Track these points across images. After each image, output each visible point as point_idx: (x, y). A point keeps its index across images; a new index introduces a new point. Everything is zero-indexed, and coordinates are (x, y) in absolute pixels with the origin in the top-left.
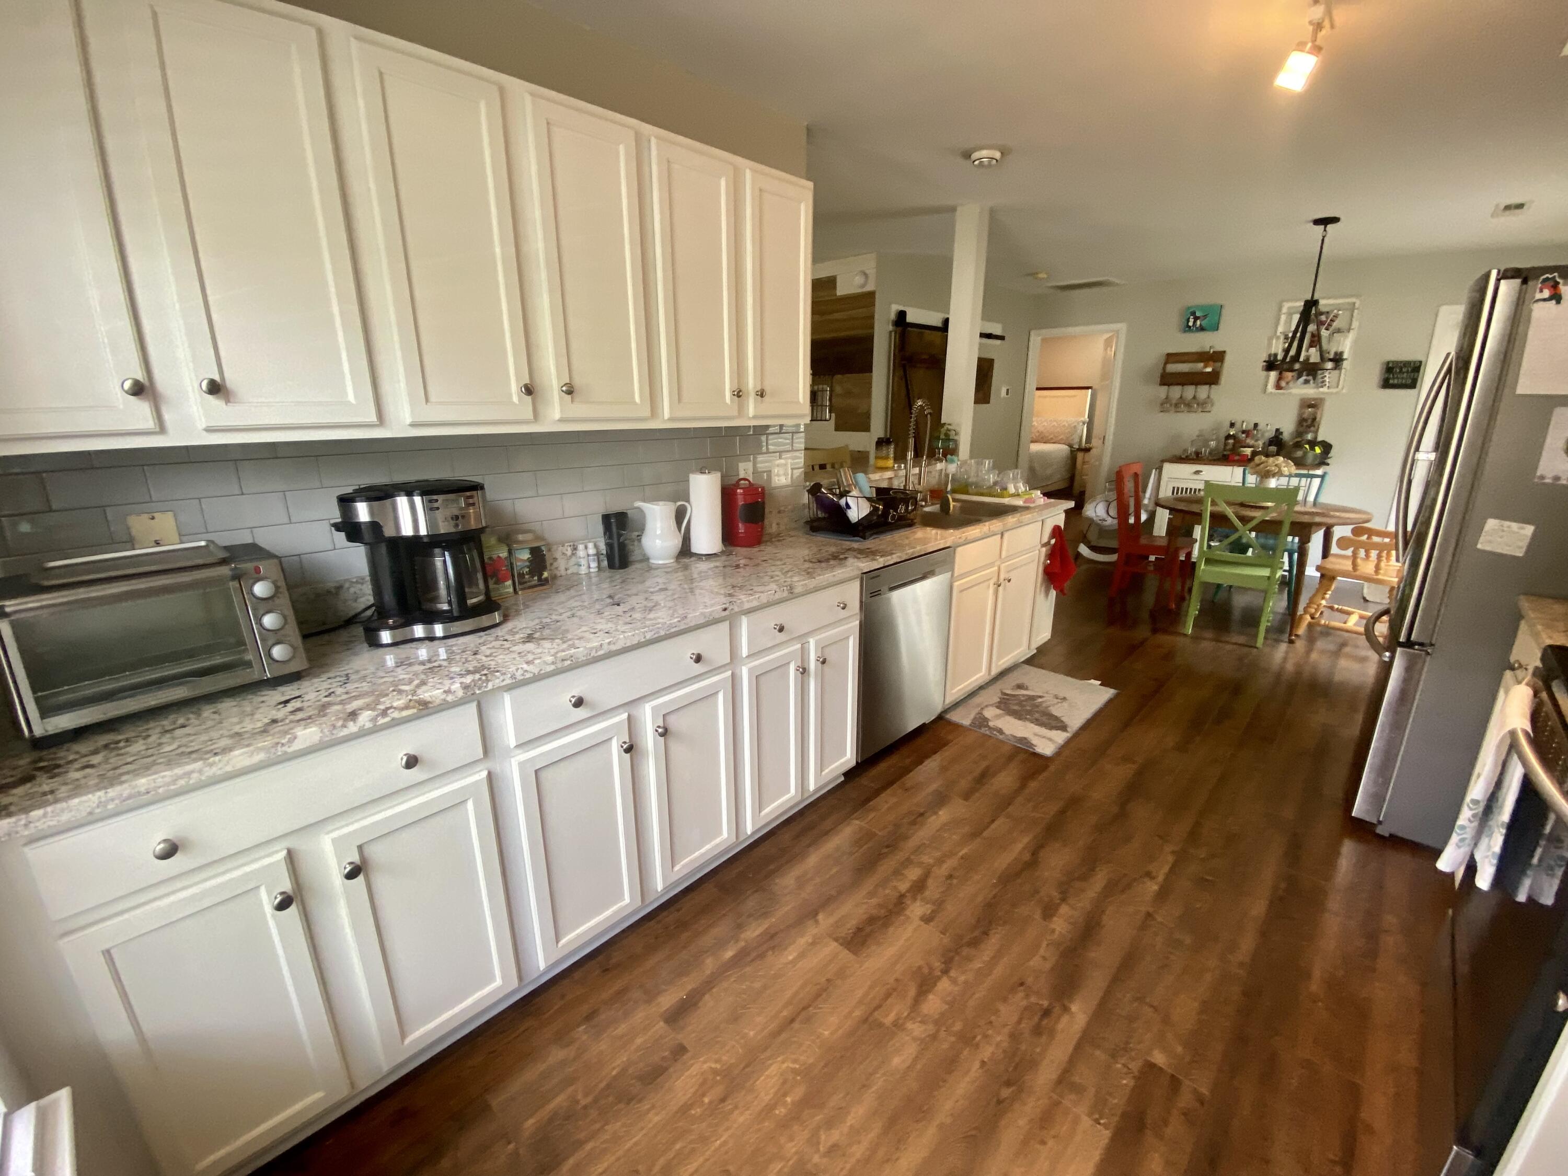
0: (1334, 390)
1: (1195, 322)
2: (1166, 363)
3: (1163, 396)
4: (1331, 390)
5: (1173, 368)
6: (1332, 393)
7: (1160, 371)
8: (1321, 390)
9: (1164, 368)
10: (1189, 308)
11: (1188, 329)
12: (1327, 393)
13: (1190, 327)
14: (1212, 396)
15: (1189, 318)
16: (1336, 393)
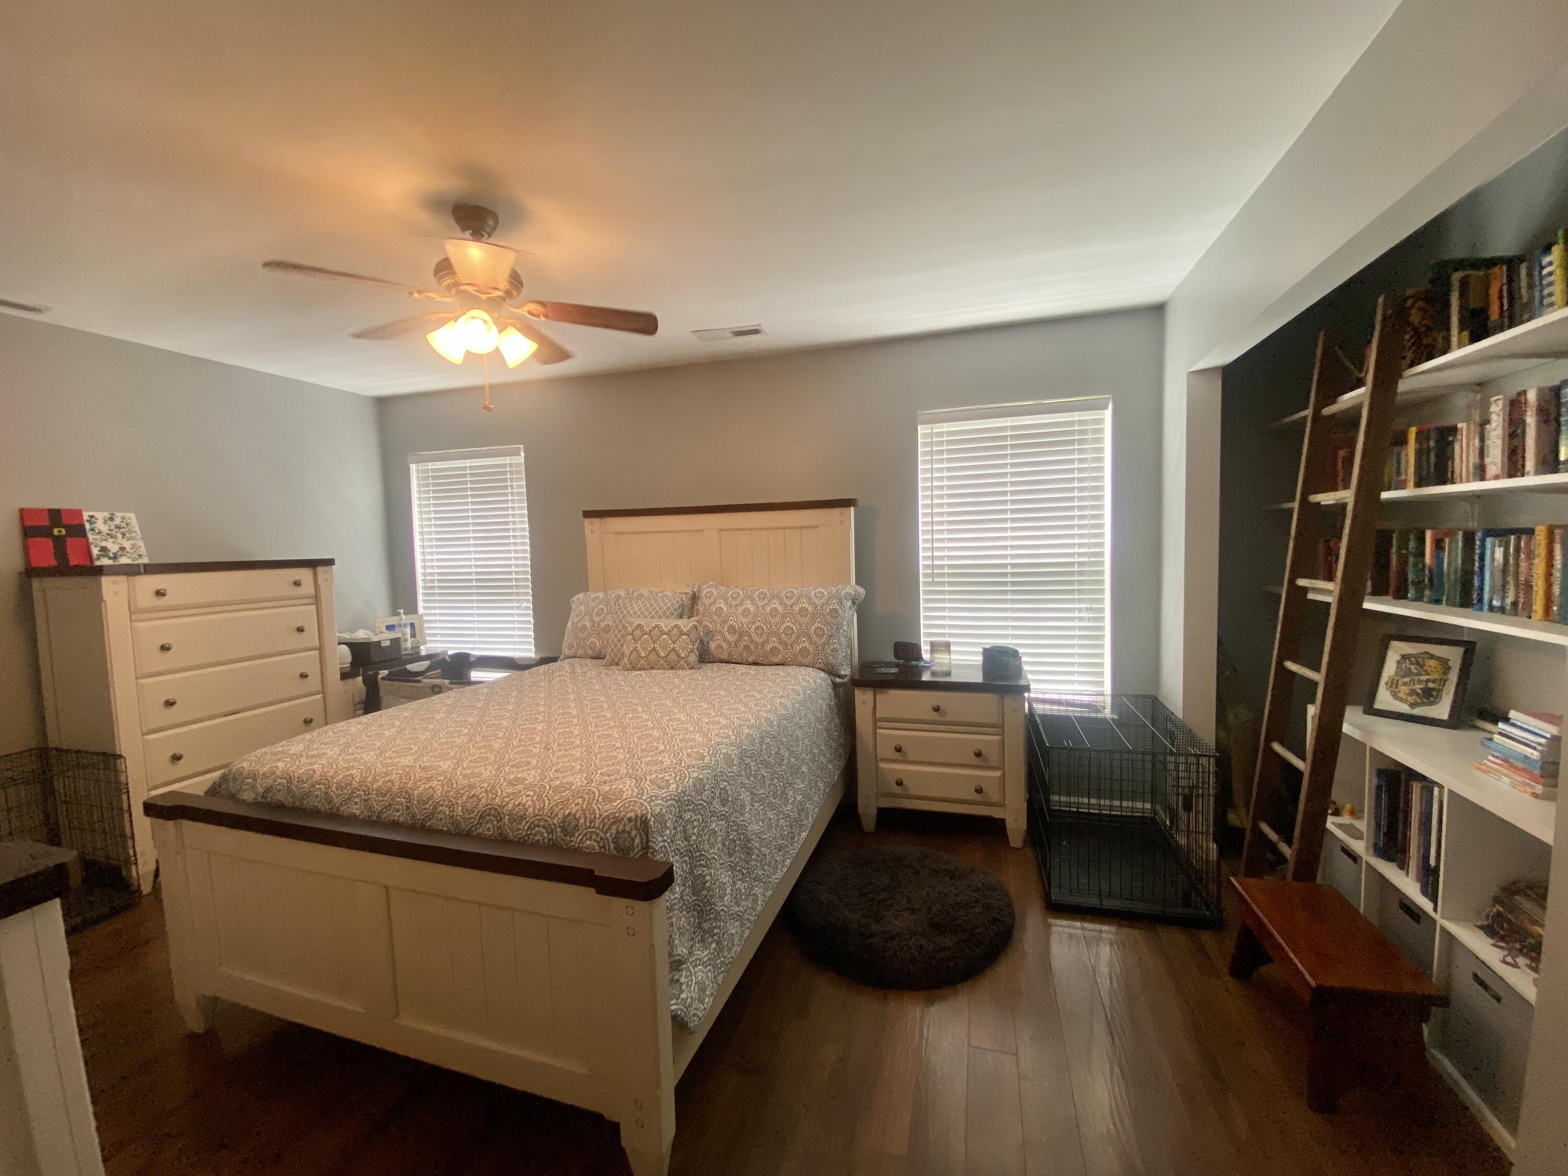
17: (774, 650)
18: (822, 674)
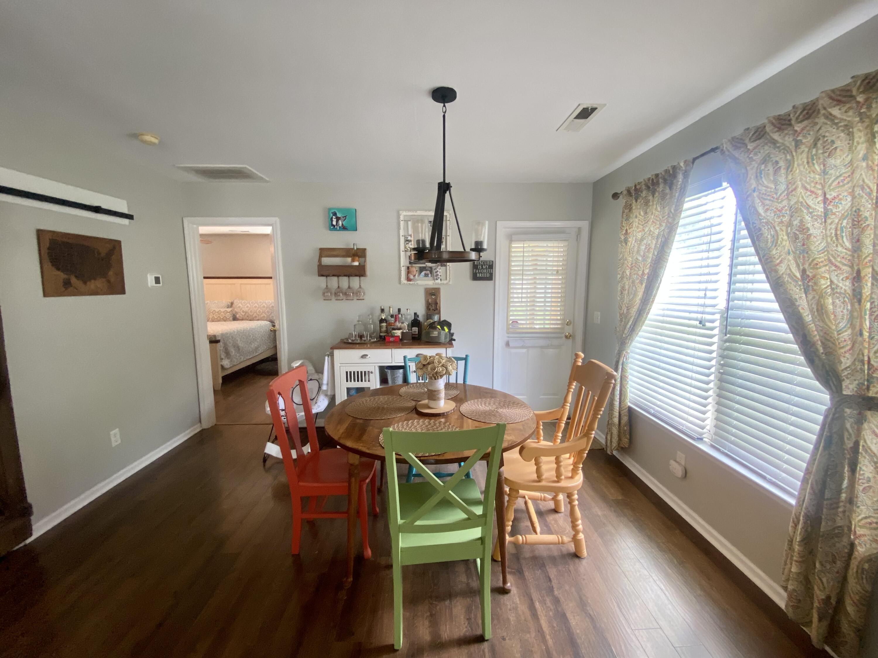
0: (445, 282)
1: (337, 222)
2: (321, 256)
3: (324, 286)
4: (442, 282)
5: (327, 261)
6: (443, 284)
7: (317, 263)
8: (437, 281)
9: (320, 261)
10: (329, 209)
11: (333, 228)
12: (441, 284)
13: (334, 226)
14: (362, 285)
15: (332, 218)
16: (446, 284)
17: (256, 317)
18: (269, 322)
